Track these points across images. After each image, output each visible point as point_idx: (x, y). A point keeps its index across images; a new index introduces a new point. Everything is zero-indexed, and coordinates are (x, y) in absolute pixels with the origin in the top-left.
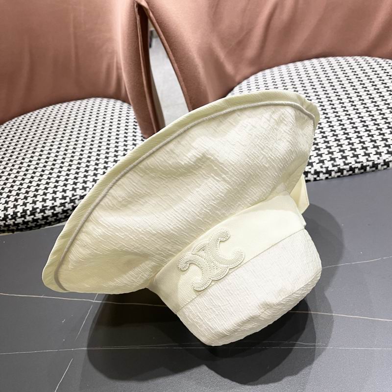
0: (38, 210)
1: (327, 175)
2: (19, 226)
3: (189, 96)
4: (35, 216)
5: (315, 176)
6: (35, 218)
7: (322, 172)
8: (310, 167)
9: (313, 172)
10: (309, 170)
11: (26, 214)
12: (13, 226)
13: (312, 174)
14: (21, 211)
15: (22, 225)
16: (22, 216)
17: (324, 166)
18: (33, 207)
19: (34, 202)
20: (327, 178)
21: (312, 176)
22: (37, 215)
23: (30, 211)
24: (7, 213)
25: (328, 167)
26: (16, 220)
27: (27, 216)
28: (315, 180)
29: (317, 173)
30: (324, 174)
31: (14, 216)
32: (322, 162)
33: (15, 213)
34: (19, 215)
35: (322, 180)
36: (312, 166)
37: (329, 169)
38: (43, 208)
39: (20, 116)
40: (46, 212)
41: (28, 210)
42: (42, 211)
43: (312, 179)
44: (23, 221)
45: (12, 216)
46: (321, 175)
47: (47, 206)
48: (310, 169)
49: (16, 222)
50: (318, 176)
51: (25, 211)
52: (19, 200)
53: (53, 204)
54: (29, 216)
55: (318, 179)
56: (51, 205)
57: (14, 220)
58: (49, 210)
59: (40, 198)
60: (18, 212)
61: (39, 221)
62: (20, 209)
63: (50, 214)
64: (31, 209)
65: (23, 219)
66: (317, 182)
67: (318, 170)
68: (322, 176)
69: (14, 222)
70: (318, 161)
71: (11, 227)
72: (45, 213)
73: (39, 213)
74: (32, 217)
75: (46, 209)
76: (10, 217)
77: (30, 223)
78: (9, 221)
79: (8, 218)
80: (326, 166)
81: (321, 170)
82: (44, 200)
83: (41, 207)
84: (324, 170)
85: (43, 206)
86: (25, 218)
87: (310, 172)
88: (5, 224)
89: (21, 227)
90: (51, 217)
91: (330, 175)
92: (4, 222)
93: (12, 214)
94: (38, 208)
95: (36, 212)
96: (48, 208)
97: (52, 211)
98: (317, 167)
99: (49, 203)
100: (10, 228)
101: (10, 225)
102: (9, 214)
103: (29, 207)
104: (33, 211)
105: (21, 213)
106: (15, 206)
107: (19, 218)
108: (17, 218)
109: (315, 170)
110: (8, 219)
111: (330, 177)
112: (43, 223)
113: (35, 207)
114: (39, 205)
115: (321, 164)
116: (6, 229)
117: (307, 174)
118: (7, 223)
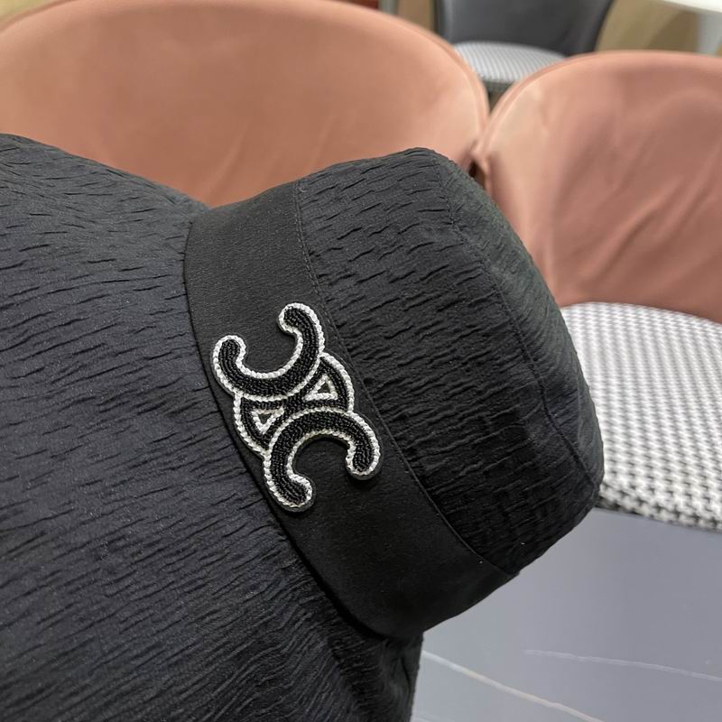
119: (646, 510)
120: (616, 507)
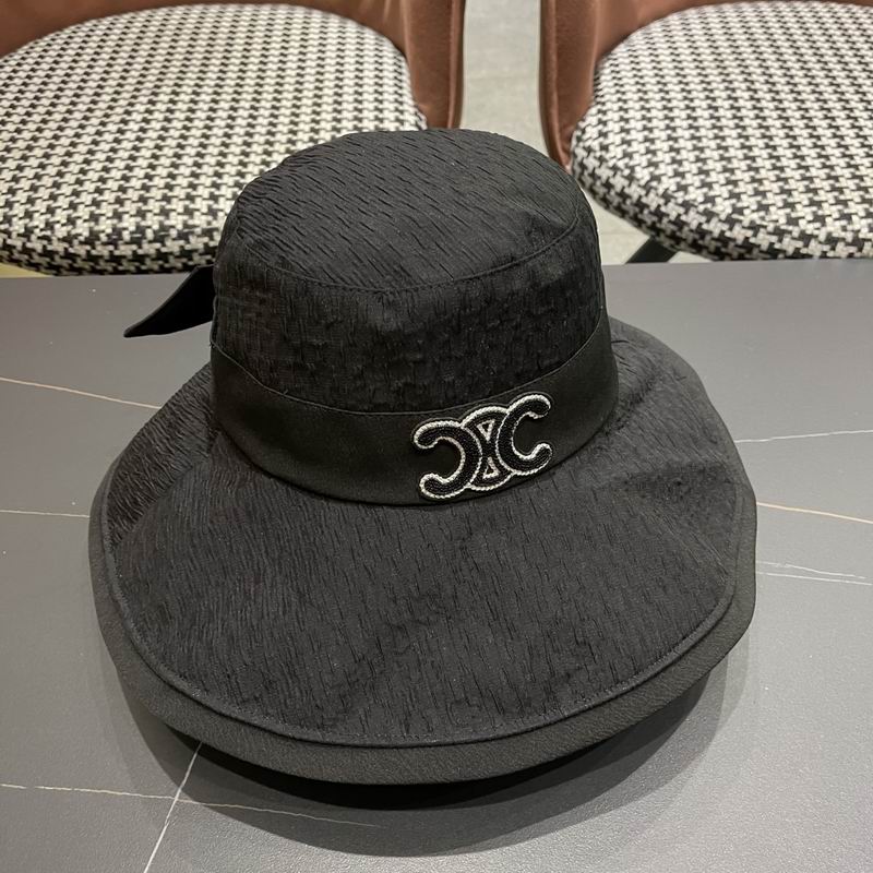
0: (174, 233)
1: (853, 249)
2: (121, 265)
3: (558, 20)
4: (164, 245)
5: (826, 248)
6: (164, 250)
7: (843, 239)
8: (818, 225)
9: (822, 237)
10: (816, 232)
11: (144, 237)
12: (107, 261)
13: (820, 243)
14: (133, 228)
15: (130, 261)
16: (133, 241)
17: (849, 227)
18: (161, 224)
19: (165, 213)
20: (851, 256)
21: (819, 246)
22: (169, 243)
23: (155, 232)
24: (96, 228)
25: (859, 231)
26: (116, 248)
27: (144, 241)
28: (824, 255)
29: (832, 241)
30: (848, 244)
31: (114, 237)
32: (848, 217)
33: (117, 232)
34: (126, 236)
35: (839, 258)
36: (824, 224)
37: (861, 236)
38: (186, 230)
39: (104, 16)
40: (192, 239)
41: (149, 227)
42: (183, 236)
43: (818, 254)
44: (134, 252)
45: (108, 235)
46: (840, 246)
47: (195, 226)
48: (818, 229)
49: (117, 253)
50: (833, 249)
51: (140, 230)
52: (128, 203)
53: (209, 223)
54: (150, 242)
55: (831, 254)
56: (205, 226)
57: (111, 248)
58: (199, 236)
59: (178, 206)
60: (125, 229)
61: (171, 259)
62: (129, 223)
63: (201, 246)
64: (156, 227)
65: (134, 247)
66: (828, 260)
67: (835, 235)
68: (841, 250)
69: (111, 252)
70: (836, 215)
71: (102, 263)
72: (188, 242)
73: (174, 239)
74: (158, 245)
75: (192, 233)
76: (103, 237)
77: (148, 261)
78: (99, 248)
79: (99, 239)
80: (857, 227)
81: (843, 234)
82: (189, 212)
83: (180, 227)
84: (849, 237)
85: (186, 225)
86: (140, 247)
87: (816, 237)
88: (88, 252)
89: (125, 265)
90: (201, 255)
91: (860, 250)
92: (88, 247)
93: (109, 231)
94: (173, 227)
95: (168, 235)
96: (198, 230)
97: (206, 239)
98: (834, 227)
99: (200, 221)
100: (97, 264)
101: (101, 257)
102: (103, 232)
103: (153, 222)
104: (162, 233)
105: (132, 233)
106: (118, 216)
107: (127, 243)
108: (120, 242)
109: (829, 234)
110: (97, 243)
111: (858, 255)
112: (179, 265)
113: (167, 223)
114: (176, 221)
115: (844, 222)
116: (87, 266)
117: (809, 241)
118: (94, 252)
119: (815, 248)
120: (772, 253)
